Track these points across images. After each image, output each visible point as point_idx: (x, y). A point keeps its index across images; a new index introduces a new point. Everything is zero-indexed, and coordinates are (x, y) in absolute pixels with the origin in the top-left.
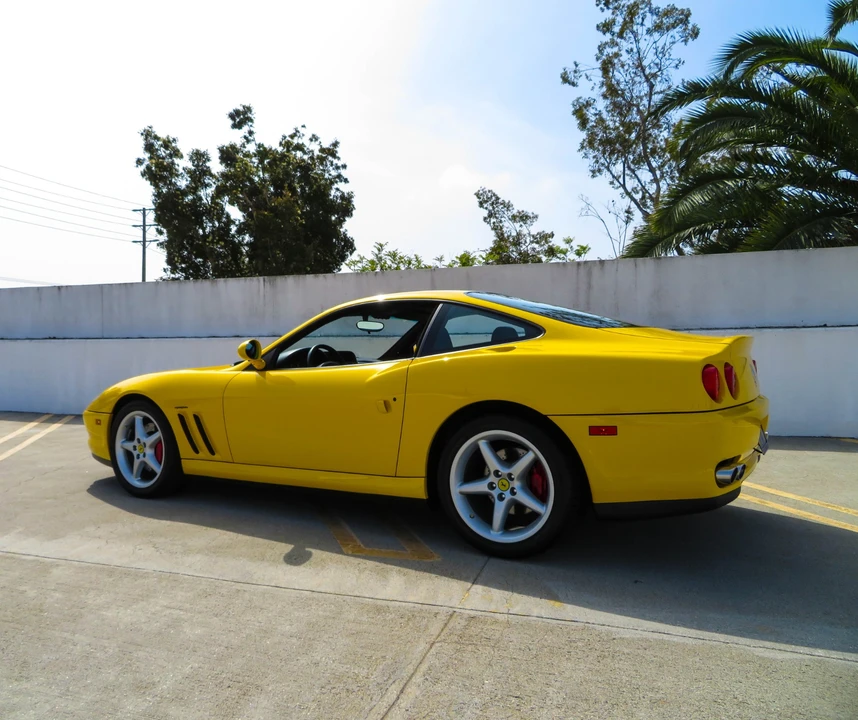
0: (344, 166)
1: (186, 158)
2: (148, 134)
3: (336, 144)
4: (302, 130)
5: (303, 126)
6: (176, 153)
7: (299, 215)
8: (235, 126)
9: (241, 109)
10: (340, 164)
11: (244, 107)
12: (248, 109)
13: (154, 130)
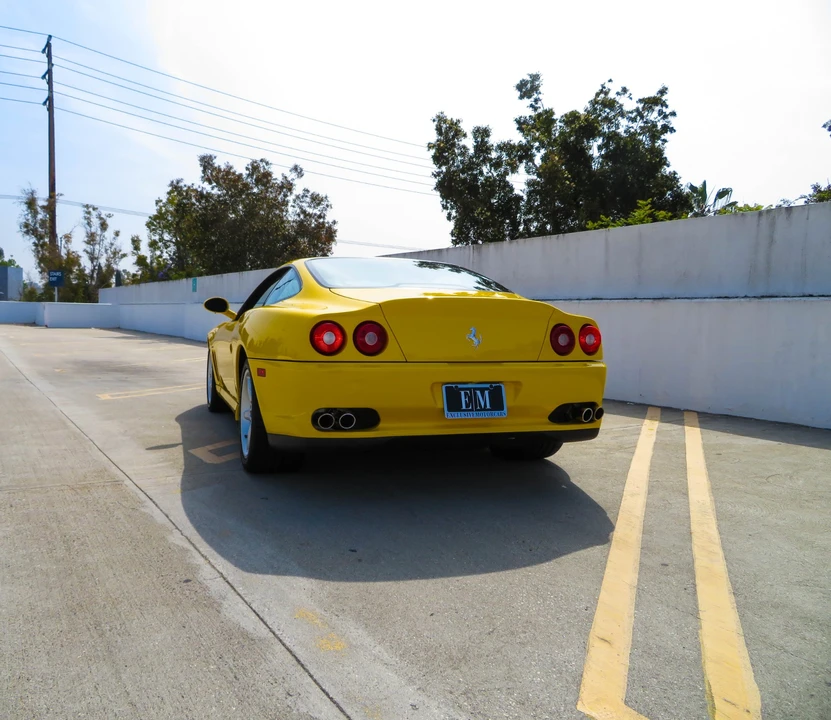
0: (673, 114)
1: (470, 136)
2: (441, 119)
3: (663, 91)
4: (608, 85)
5: (610, 81)
6: (459, 133)
7: (567, 179)
8: (521, 97)
9: (528, 78)
10: (667, 111)
11: (531, 76)
12: (535, 77)
13: (445, 114)
